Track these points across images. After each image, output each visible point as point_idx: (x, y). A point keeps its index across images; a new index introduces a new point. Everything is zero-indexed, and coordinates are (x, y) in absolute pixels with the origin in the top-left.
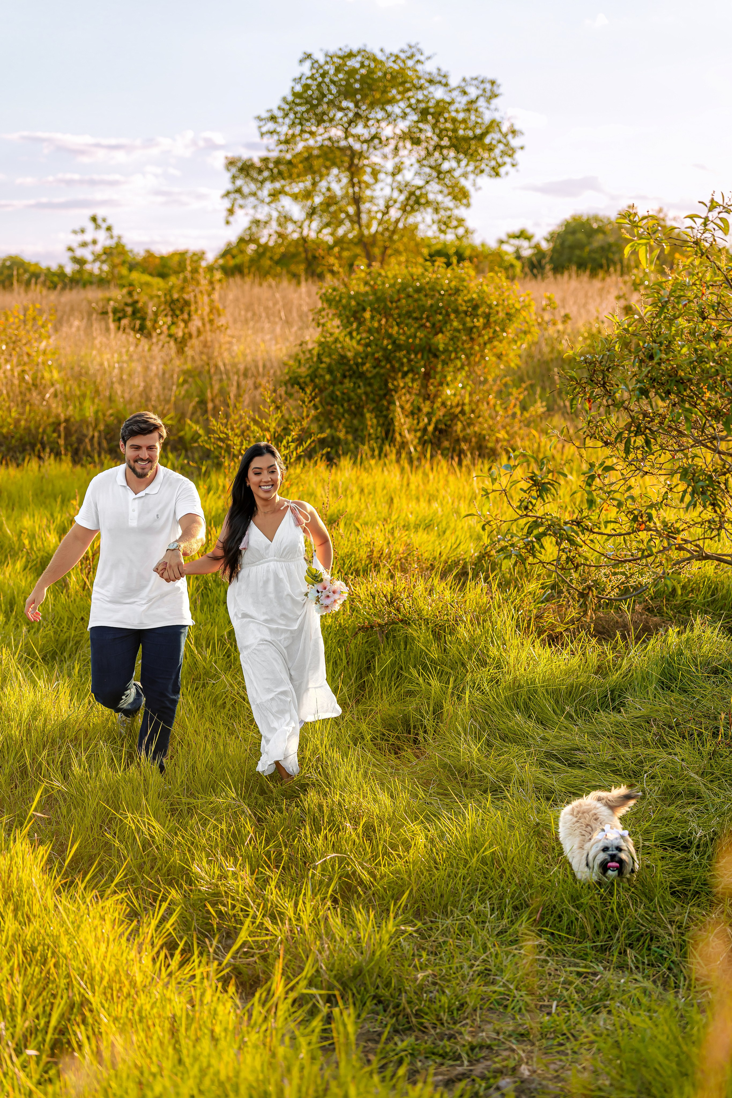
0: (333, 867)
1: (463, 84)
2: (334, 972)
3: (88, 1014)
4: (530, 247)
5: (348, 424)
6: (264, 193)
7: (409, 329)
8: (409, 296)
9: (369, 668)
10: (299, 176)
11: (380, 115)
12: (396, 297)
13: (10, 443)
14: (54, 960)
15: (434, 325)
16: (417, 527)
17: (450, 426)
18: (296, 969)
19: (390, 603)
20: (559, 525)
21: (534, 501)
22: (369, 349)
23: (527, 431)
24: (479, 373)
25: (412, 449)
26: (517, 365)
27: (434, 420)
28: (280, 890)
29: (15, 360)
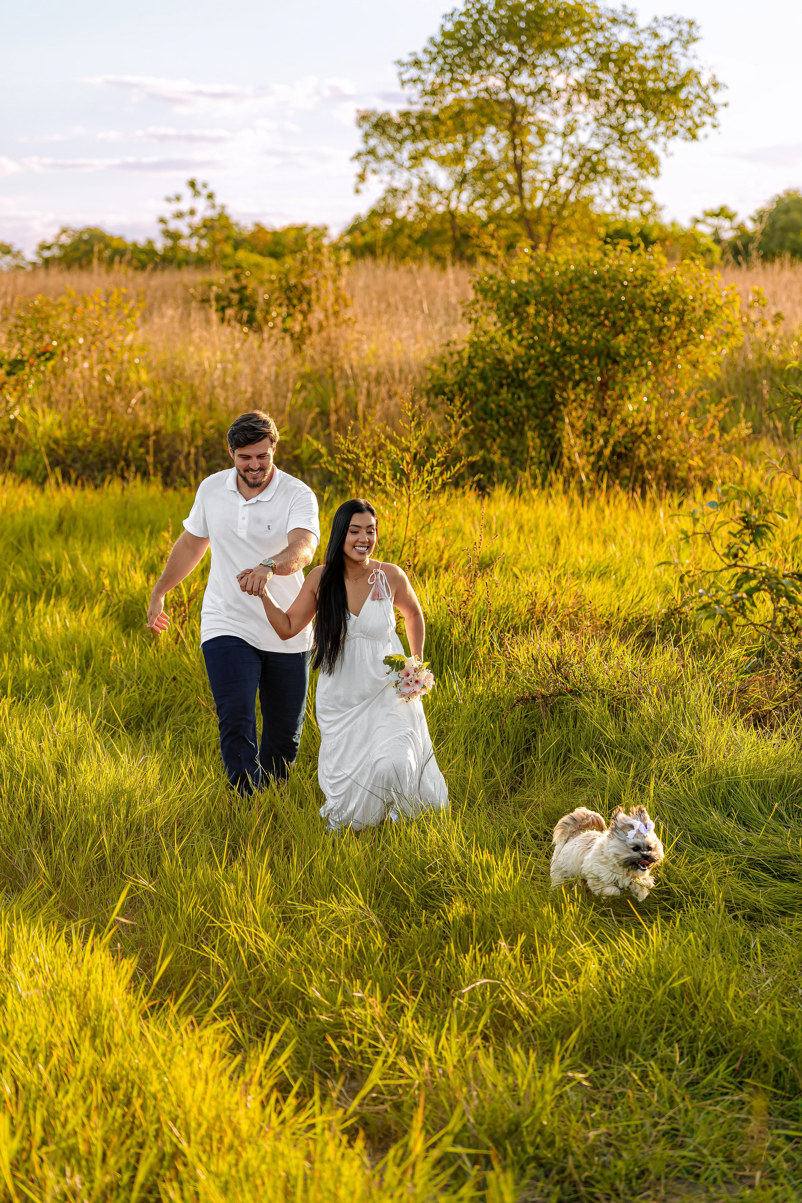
0: (483, 995)
1: (654, 25)
2: (485, 1127)
3: (181, 1168)
4: (732, 228)
5: (504, 444)
6: (404, 155)
7: (583, 328)
8: (584, 287)
9: (528, 749)
10: (447, 135)
11: (550, 61)
12: (567, 288)
13: (87, 459)
14: (140, 1101)
15: (614, 324)
16: (590, 575)
17: (631, 450)
18: (437, 1120)
19: (557, 669)
20: (776, 578)
21: (745, 548)
22: (532, 352)
23: (728, 458)
24: (669, 384)
25: (584, 477)
26: (715, 374)
27: (612, 441)
28: (418, 1022)
29: (95, 356)
